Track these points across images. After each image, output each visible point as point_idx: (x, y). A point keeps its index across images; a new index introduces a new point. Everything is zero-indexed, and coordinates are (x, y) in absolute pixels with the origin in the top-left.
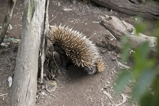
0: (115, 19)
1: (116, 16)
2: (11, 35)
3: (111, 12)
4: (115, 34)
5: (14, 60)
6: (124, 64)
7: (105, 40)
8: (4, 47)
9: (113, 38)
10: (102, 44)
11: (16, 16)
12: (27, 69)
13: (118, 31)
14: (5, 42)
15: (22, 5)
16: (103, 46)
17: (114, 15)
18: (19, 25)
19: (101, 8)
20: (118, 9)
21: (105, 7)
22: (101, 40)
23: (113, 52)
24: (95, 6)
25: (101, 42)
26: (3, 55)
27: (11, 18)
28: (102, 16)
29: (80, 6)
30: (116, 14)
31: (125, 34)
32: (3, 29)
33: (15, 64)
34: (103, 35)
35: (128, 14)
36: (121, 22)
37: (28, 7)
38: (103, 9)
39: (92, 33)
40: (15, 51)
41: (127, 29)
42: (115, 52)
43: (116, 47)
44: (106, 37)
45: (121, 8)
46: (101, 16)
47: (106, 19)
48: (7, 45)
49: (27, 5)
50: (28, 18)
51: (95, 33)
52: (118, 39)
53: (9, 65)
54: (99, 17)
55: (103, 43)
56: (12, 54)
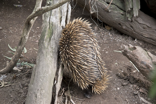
0: (139, 49)
1: (141, 46)
2: (25, 59)
3: (136, 42)
4: (138, 65)
5: (26, 87)
6: (146, 100)
7: (126, 72)
8: (16, 72)
9: (136, 70)
10: (124, 76)
11: (32, 39)
12: (40, 97)
13: (142, 63)
14: (17, 66)
15: (39, 28)
16: (124, 78)
17: (139, 45)
18: (35, 49)
19: (125, 36)
20: (144, 38)
21: (128, 36)
22: (122, 71)
23: (135, 86)
24: (118, 34)
25: (123, 73)
26: (15, 80)
27: (26, 40)
28: (125, 45)
29: (101, 33)
30: (141, 44)
31: (150, 67)
32: (17, 52)
33: (27, 91)
34: (125, 66)
35: (154, 45)
36: (146, 53)
37: (46, 30)
38: (127, 37)
39: (113, 63)
40: (28, 77)
41: (153, 61)
42: (137, 85)
43: (139, 80)
44: (128, 68)
45: (147, 38)
46: (124, 45)
47: (130, 49)
48: (19, 69)
49: (45, 28)
50: (45, 42)
51: (116, 63)
52: (142, 71)
53: (20, 91)
54: (122, 46)
55: (125, 75)
56: (25, 80)
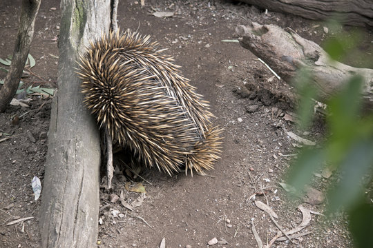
0: (275, 30)
1: (279, 24)
2: (33, 80)
3: (266, 15)
4: (276, 65)
5: (44, 138)
6: (301, 136)
7: (253, 82)
8: (19, 108)
9: (272, 77)
10: (249, 92)
11: (43, 35)
12: (74, 156)
13: (284, 59)
14: (19, 96)
15: (55, 9)
16: (251, 97)
17: (273, 21)
18: (52, 55)
19: (242, 6)
20: (282, 6)
21: (250, 5)
22: (245, 83)
23: (274, 109)
24: (227, 4)
25: (246, 85)
26: (17, 126)
27: (31, 39)
28: (245, 25)
29: (192, 6)
30: (278, 19)
31: (302, 66)
32: (14, 66)
33: (47, 147)
34: (249, 70)
35: (306, 19)
36: (291, 37)
37: (71, 13)
38: (246, 8)
39: (223, 67)
40: (44, 117)
41: (306, 52)
42: (279, 108)
43: (281, 96)
44: (255, 75)
45: (290, 4)
46: (243, 26)
47: (255, 32)
48: (24, 102)
49: (67, 8)
50: (70, 38)
51: (230, 67)
52: (286, 78)
53: (31, 150)
54: (239, 28)
55: (251, 90)
56: (38, 125)
